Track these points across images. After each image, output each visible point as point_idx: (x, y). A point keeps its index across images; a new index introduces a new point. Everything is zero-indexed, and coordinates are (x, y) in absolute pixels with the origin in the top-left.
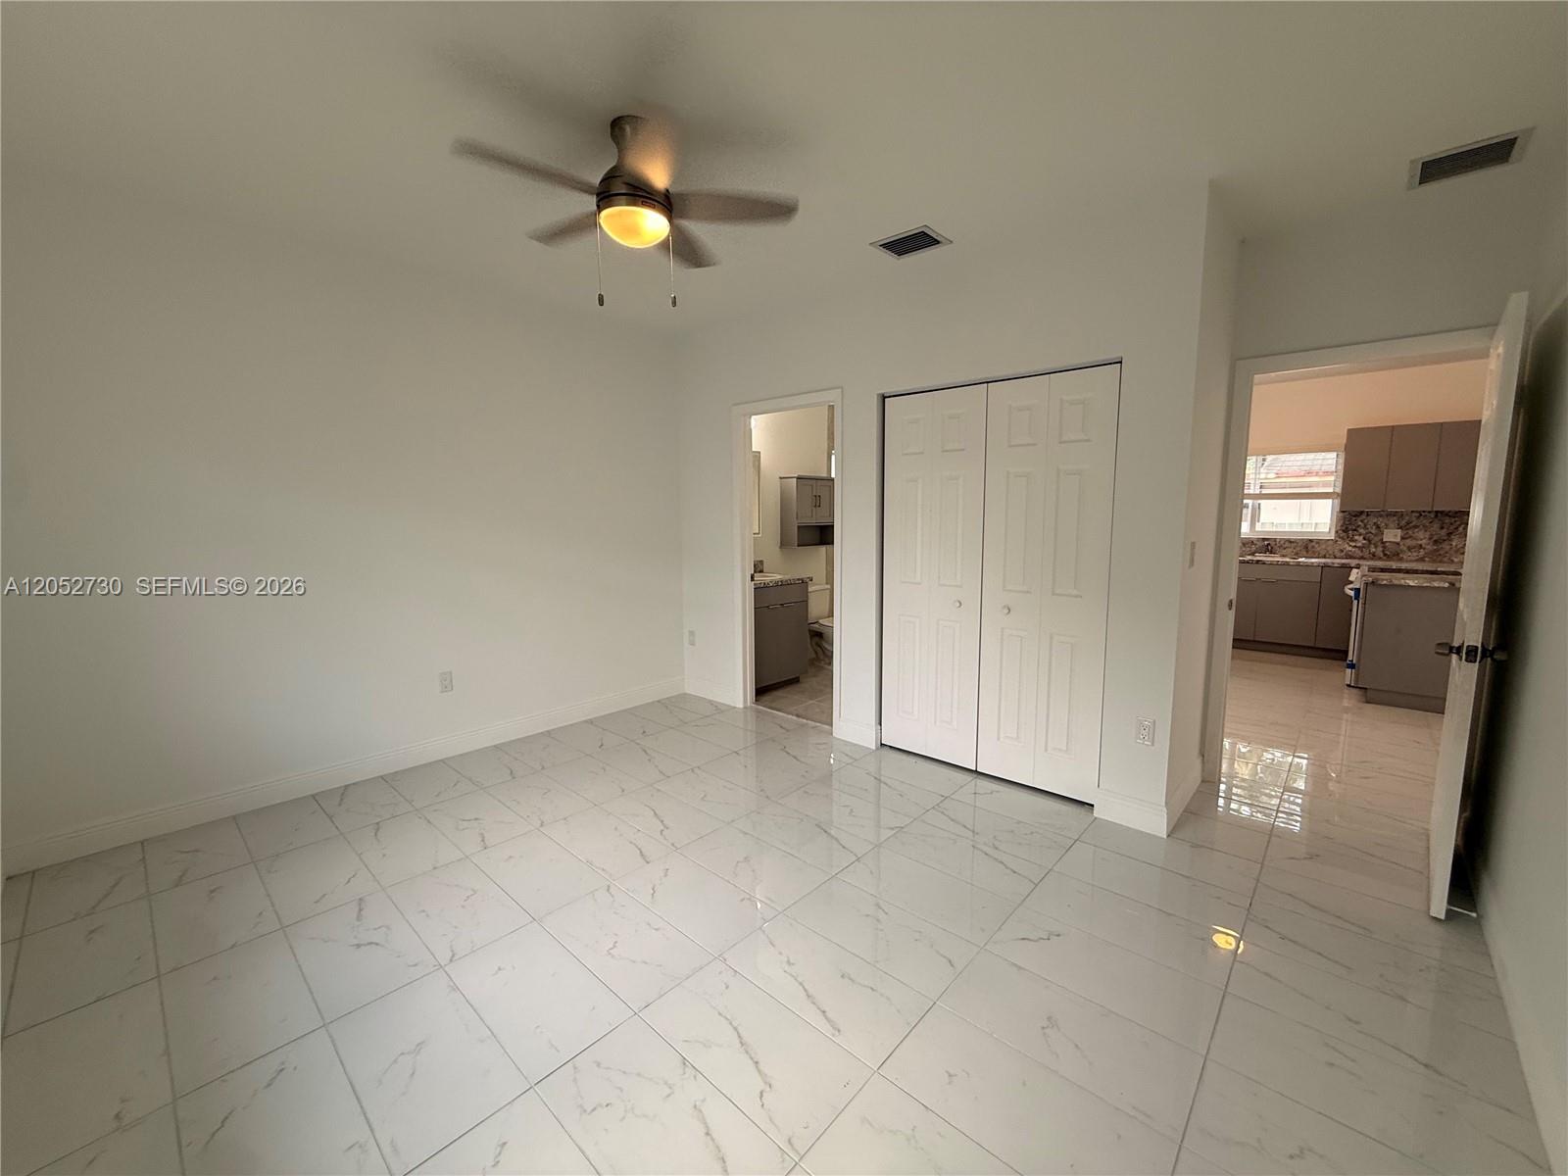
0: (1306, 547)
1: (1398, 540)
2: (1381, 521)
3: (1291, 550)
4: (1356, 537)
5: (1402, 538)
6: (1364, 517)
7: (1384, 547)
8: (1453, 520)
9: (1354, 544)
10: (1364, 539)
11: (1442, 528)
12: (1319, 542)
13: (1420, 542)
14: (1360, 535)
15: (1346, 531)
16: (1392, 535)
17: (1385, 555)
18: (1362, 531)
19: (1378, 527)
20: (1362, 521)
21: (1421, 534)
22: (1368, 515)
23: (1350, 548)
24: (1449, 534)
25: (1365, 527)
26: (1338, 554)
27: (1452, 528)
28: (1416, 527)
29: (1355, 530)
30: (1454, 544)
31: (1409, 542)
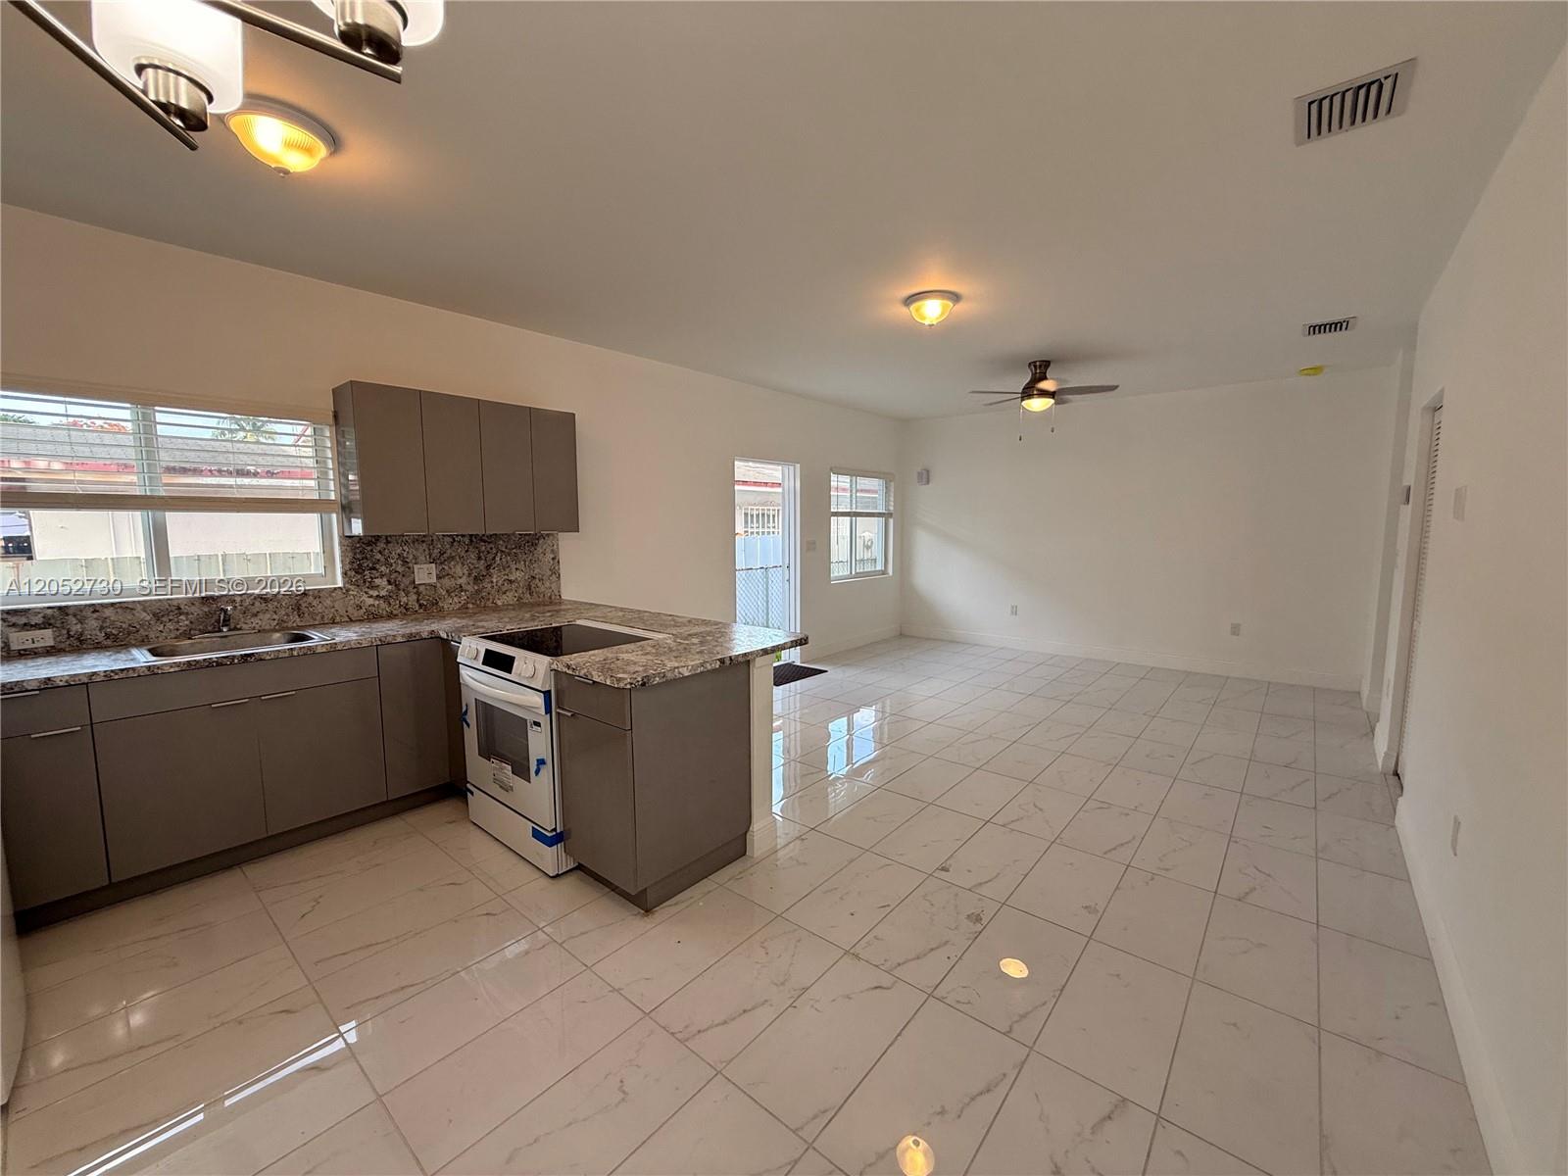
0: (298, 608)
1: (434, 580)
2: (409, 552)
3: (268, 616)
4: (378, 581)
5: (439, 577)
6: (381, 545)
7: (418, 593)
8: (488, 546)
9: (375, 593)
10: (389, 583)
11: (479, 558)
12: (318, 594)
13: (460, 581)
14: (382, 576)
15: (359, 570)
16: (425, 574)
17: (421, 606)
18: (383, 568)
19: (405, 562)
20: (380, 552)
21: (459, 570)
22: (388, 542)
23: (371, 601)
24: (488, 567)
25: (388, 564)
26: (355, 614)
27: (490, 556)
28: (452, 558)
29: (374, 568)
30: (495, 581)
31: (447, 582)
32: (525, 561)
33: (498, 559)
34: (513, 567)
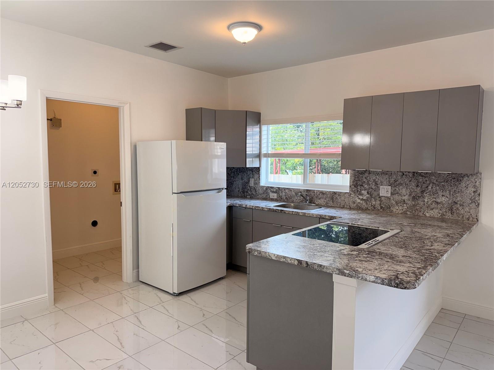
0: (332, 198)
1: (389, 195)
2: (379, 179)
4: (363, 192)
5: (392, 194)
6: (367, 175)
7: (381, 201)
8: (424, 180)
9: (361, 197)
10: (368, 193)
11: (418, 186)
12: (340, 194)
13: (404, 198)
14: (365, 190)
15: (356, 186)
16: (385, 191)
17: (381, 207)
18: (366, 186)
19: (376, 184)
20: (366, 178)
21: (404, 191)
22: (370, 173)
23: (359, 201)
24: (423, 192)
25: (369, 184)
26: (353, 206)
27: (425, 186)
28: (401, 184)
29: (362, 185)
30: (426, 200)
31: (396, 197)
32: (450, 191)
33: (430, 187)
34: (440, 193)
